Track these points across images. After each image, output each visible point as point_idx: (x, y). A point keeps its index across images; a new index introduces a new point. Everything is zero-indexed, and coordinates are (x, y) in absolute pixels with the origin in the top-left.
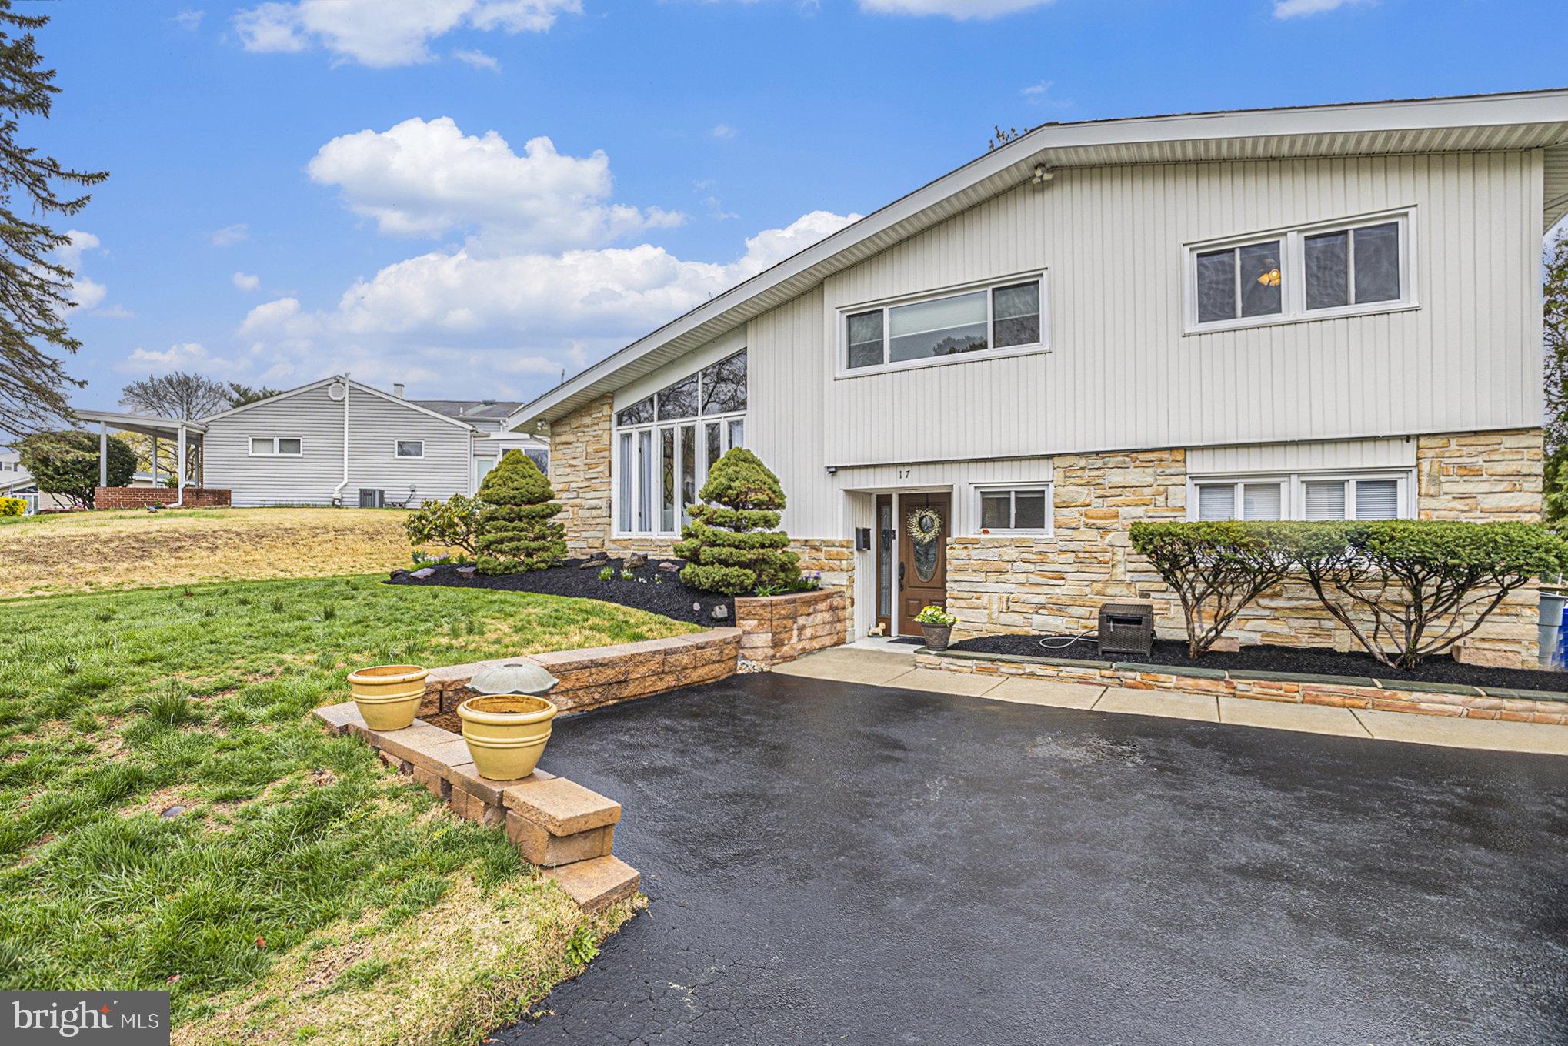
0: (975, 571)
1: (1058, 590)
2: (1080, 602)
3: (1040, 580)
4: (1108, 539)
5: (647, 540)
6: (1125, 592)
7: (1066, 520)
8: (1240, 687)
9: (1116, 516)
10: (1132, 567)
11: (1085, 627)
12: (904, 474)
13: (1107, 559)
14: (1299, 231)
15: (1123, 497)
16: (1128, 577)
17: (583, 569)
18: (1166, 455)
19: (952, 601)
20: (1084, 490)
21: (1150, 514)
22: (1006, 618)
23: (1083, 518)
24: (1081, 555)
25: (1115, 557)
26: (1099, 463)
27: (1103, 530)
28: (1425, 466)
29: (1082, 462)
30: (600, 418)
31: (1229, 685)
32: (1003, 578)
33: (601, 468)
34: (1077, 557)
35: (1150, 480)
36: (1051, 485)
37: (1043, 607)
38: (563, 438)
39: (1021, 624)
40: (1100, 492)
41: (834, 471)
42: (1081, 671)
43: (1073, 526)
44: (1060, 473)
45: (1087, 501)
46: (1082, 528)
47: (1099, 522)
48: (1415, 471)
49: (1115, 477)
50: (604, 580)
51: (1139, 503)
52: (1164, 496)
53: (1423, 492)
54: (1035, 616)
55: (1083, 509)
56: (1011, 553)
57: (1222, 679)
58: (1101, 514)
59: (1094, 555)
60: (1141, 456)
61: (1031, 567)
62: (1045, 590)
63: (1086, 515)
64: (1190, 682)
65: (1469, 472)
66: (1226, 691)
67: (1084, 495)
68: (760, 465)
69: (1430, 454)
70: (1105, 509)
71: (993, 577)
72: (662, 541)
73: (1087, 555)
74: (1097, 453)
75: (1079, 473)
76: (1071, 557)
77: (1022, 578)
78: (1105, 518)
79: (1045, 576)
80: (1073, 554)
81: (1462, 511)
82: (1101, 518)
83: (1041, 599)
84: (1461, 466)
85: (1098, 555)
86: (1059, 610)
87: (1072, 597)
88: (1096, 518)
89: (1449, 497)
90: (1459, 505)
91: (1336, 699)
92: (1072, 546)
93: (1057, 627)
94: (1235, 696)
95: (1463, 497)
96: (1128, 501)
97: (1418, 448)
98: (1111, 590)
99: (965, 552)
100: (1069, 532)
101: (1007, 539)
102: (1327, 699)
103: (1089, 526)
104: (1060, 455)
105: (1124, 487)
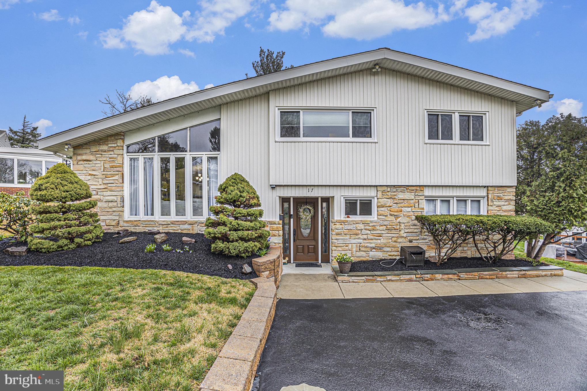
0: (345, 234)
1: (379, 241)
2: (388, 245)
3: (372, 237)
4: (398, 220)
5: (152, 221)
6: (404, 240)
7: (383, 212)
8: (461, 276)
9: (401, 211)
10: (406, 231)
11: (390, 255)
12: (310, 190)
13: (398, 228)
14: (459, 113)
15: (403, 204)
16: (405, 235)
17: (122, 243)
18: (418, 188)
19: (335, 248)
20: (389, 200)
21: (413, 210)
22: (359, 254)
23: (389, 212)
24: (388, 227)
25: (401, 227)
26: (395, 190)
27: (397, 217)
28: (490, 196)
29: (389, 189)
30: (115, 147)
31: (458, 276)
32: (357, 237)
33: (115, 178)
34: (387, 227)
35: (413, 197)
36: (376, 198)
37: (374, 248)
38: (84, 157)
39: (365, 256)
40: (396, 201)
41: (273, 187)
42: (408, 277)
43: (386, 215)
44: (380, 194)
45: (391, 205)
46: (389, 216)
47: (396, 214)
48: (486, 198)
49: (401, 196)
50: (151, 252)
51: (409, 206)
52: (418, 204)
53: (489, 204)
54: (370, 252)
55: (389, 208)
56: (361, 226)
57: (455, 274)
58: (396, 210)
59: (393, 226)
60: (410, 188)
61: (369, 232)
62: (374, 241)
63: (390, 211)
64: (446, 276)
65: (500, 198)
66: (457, 278)
67: (389, 202)
68: (248, 183)
69: (491, 192)
70: (397, 208)
71: (353, 237)
72: (164, 221)
73: (390, 227)
74: (394, 186)
75: (387, 193)
76: (384, 227)
77: (365, 237)
78: (397, 212)
79: (374, 236)
80: (385, 227)
81: (498, 211)
82: (396, 212)
83: (373, 245)
84: (498, 197)
85: (394, 226)
86: (380, 249)
87: (385, 244)
88: (394, 212)
89: (495, 206)
90: (497, 209)
91: (488, 277)
92: (385, 223)
93: (379, 256)
94: (459, 279)
95: (498, 206)
96: (406, 205)
97: (488, 190)
98: (399, 240)
99: (341, 226)
100: (384, 217)
101: (359, 221)
102: (485, 277)
103: (391, 215)
104: (380, 186)
105: (404, 200)
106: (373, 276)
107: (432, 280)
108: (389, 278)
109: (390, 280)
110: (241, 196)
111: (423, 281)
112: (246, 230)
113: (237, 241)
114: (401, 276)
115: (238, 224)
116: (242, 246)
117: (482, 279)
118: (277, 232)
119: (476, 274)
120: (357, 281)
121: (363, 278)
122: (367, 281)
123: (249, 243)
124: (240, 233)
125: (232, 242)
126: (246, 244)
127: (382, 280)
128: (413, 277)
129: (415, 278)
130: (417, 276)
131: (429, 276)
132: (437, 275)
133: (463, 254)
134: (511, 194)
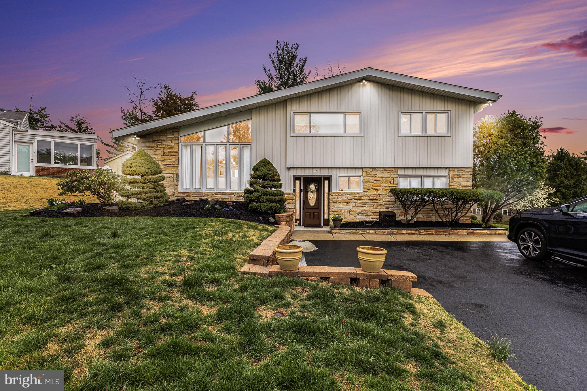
0: (339, 203)
1: (364, 208)
2: (370, 211)
3: (359, 205)
4: (378, 192)
5: (200, 192)
6: (383, 208)
7: (367, 187)
8: (422, 232)
9: (380, 186)
10: (385, 200)
11: (372, 218)
12: (315, 171)
13: (378, 198)
14: (426, 112)
15: (382, 181)
16: (383, 203)
18: (393, 169)
19: (332, 212)
20: (372, 178)
21: (389, 186)
22: (349, 217)
23: (371, 186)
24: (371, 197)
25: (380, 198)
26: (376, 170)
27: (377, 190)
28: (451, 175)
29: (371, 170)
30: (172, 138)
31: (419, 232)
32: (348, 204)
33: (173, 160)
34: (370, 197)
35: (389, 176)
36: (362, 176)
37: (360, 213)
39: (353, 218)
40: (376, 179)
41: (289, 169)
42: (382, 231)
43: (369, 189)
44: (365, 173)
45: (373, 182)
46: (371, 189)
47: (376, 188)
48: (448, 176)
49: (380, 175)
50: (208, 209)
51: (386, 182)
52: (393, 181)
53: (450, 181)
54: (358, 216)
55: (371, 184)
57: (417, 230)
58: (377, 185)
59: (374, 197)
60: (387, 169)
61: (357, 201)
62: (361, 208)
63: (372, 186)
64: (410, 231)
65: (459, 177)
66: (418, 233)
67: (372, 180)
69: (452, 172)
70: (377, 184)
71: (345, 204)
72: (209, 193)
73: (372, 197)
74: (375, 168)
75: (370, 173)
76: (368, 198)
77: (354, 204)
78: (377, 186)
79: (361, 204)
80: (368, 197)
81: (458, 186)
82: (376, 187)
83: (360, 211)
84: (458, 175)
85: (375, 197)
86: (365, 214)
87: (368, 210)
88: (375, 187)
89: (455, 183)
90: (456, 184)
91: (442, 233)
92: (369, 195)
93: (364, 219)
94: (420, 234)
95: (458, 183)
96: (384, 182)
97: (449, 170)
98: (379, 207)
99: (336, 197)
100: (367, 190)
101: (350, 193)
102: (440, 233)
103: (373, 189)
104: (365, 168)
105: (382, 178)
106: (356, 230)
107: (399, 234)
108: (367, 231)
109: (368, 233)
110: (268, 174)
111: (392, 234)
112: (271, 195)
113: (265, 202)
114: (377, 230)
115: (267, 191)
116: (269, 205)
117: (438, 234)
118: (291, 201)
119: (433, 231)
120: (345, 233)
121: (350, 231)
122: (353, 233)
123: (274, 204)
124: (268, 197)
125: (263, 202)
126: (271, 204)
127: (363, 232)
128: (385, 231)
129: (386, 232)
130: (388, 231)
131: (397, 231)
132: (403, 231)
133: (428, 219)
134: (469, 174)
